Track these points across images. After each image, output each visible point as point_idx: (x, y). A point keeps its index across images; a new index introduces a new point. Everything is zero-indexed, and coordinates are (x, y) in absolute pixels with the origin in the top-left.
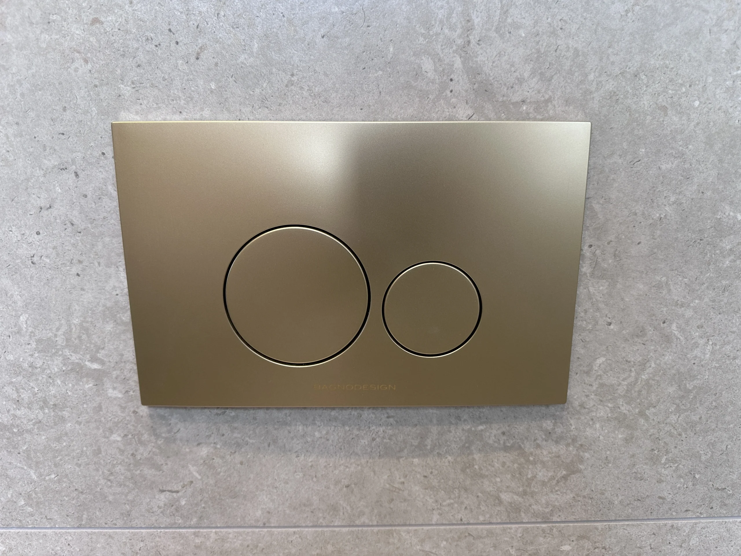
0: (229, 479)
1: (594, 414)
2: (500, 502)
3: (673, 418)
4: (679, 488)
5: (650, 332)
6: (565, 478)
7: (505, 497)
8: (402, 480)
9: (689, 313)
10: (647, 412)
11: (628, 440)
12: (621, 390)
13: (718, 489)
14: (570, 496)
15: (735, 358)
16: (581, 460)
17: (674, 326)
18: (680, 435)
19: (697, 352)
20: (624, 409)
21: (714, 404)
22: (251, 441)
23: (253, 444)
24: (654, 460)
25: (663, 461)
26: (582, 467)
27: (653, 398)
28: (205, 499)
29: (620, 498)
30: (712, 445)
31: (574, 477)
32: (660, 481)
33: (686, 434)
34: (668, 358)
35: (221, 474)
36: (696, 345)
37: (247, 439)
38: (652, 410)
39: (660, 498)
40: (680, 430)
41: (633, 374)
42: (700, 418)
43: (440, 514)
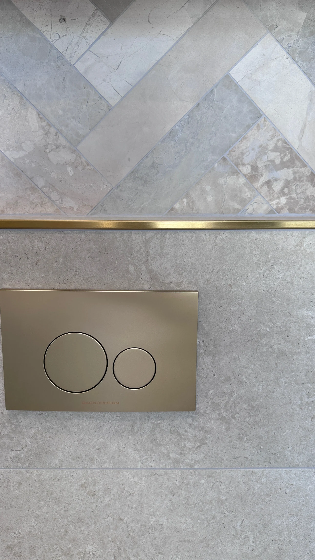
0: (44, 445)
1: (210, 416)
2: (170, 458)
3: (248, 419)
4: (254, 453)
5: (233, 379)
6: (199, 447)
7: (172, 455)
8: (124, 446)
9: (250, 371)
10: (235, 416)
11: (228, 429)
12: (222, 405)
13: (272, 454)
14: (202, 456)
15: (273, 392)
16: (206, 438)
17: (244, 377)
18: (252, 427)
19: (255, 389)
20: (224, 414)
21: (266, 413)
22: (54, 427)
23: (55, 428)
24: (240, 439)
25: (245, 439)
26: (207, 442)
27: (237, 409)
28: (33, 454)
29: (226, 457)
30: (267, 432)
31: (203, 447)
32: (244, 449)
33: (254, 427)
34: (242, 391)
35: (40, 442)
36: (254, 386)
37: (53, 426)
38: (237, 415)
39: (245, 457)
40: (251, 425)
41: (227, 398)
42: (260, 419)
43: (142, 463)
